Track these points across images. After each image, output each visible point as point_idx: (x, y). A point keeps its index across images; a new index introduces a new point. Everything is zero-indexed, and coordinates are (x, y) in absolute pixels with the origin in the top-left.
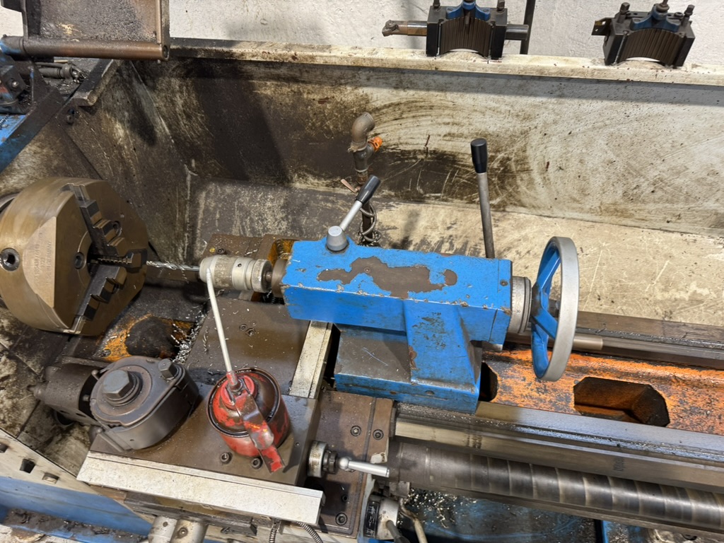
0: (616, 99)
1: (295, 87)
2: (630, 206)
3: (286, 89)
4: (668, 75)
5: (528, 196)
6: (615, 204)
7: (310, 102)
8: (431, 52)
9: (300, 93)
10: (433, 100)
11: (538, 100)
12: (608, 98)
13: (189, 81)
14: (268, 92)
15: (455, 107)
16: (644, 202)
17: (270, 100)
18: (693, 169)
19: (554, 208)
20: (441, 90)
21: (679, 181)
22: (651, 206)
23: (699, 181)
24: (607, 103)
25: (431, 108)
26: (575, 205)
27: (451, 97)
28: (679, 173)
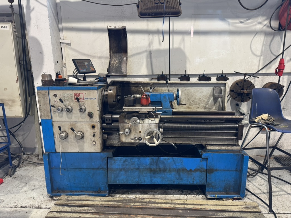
0: (183, 87)
1: (137, 88)
2: (191, 106)
3: (136, 88)
4: (188, 82)
5: (174, 106)
6: (188, 106)
7: (139, 90)
8: (158, 80)
9: (138, 89)
10: (158, 89)
11: (173, 88)
12: (182, 87)
13: (120, 88)
14: (133, 89)
15: (161, 90)
16: (192, 105)
17: (133, 90)
18: (197, 98)
19: (179, 109)
20: (159, 87)
21: (196, 100)
22: (194, 106)
23: (199, 100)
24: (182, 88)
25: (158, 90)
26: (182, 107)
27: (161, 88)
28: (195, 99)
